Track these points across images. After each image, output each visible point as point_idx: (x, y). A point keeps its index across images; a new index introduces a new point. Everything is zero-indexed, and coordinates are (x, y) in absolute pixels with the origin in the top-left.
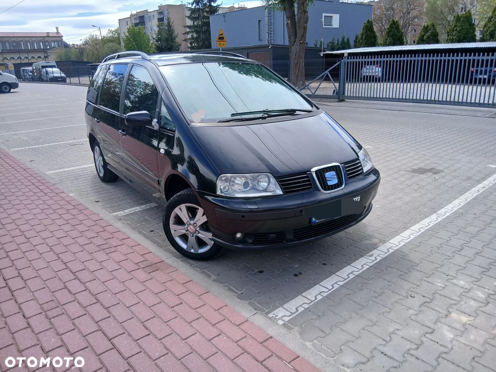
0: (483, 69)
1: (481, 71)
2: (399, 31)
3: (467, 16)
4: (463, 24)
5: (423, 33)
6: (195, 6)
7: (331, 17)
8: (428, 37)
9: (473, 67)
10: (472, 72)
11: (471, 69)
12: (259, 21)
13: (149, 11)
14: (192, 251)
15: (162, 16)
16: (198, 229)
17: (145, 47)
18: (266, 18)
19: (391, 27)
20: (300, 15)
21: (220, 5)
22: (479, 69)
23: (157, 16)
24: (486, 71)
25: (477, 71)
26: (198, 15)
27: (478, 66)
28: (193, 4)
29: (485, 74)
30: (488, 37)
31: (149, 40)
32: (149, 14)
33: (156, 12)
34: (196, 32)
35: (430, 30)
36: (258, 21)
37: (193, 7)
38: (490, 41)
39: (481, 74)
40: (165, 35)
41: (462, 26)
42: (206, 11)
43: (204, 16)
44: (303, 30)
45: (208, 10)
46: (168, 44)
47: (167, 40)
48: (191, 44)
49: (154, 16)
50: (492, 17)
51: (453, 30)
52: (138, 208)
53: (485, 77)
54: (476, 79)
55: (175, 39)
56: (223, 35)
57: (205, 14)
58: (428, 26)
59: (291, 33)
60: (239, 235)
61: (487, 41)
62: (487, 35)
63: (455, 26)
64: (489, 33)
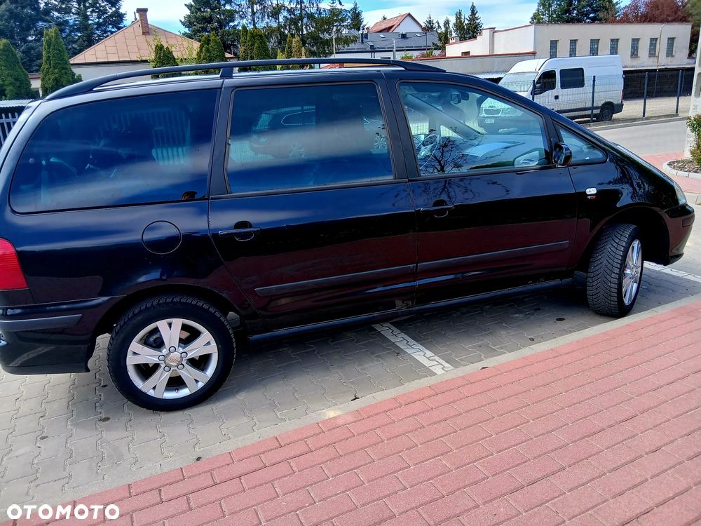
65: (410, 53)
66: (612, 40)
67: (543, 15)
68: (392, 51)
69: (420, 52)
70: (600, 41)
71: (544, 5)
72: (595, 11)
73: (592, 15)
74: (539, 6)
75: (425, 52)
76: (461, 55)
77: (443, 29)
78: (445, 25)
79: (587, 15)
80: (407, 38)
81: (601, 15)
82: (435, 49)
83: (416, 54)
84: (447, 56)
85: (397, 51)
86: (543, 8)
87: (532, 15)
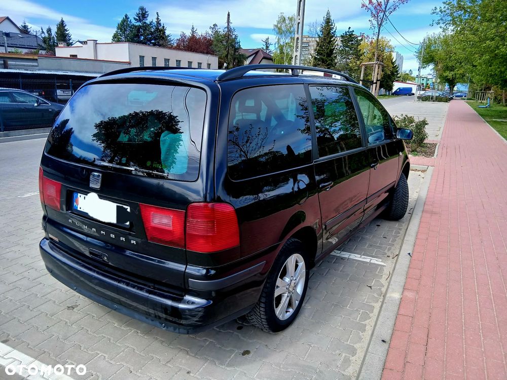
65: (20, 50)
66: (177, 61)
67: (121, 36)
68: (3, 46)
69: (28, 50)
70: (170, 60)
71: (121, 29)
72: (155, 39)
73: (153, 41)
74: (118, 29)
75: (33, 50)
76: (69, 57)
77: (47, 35)
78: (48, 32)
79: (150, 41)
80: (11, 37)
81: (161, 42)
82: (41, 49)
83: (24, 51)
84: (57, 56)
85: (8, 46)
86: (121, 31)
87: (113, 35)
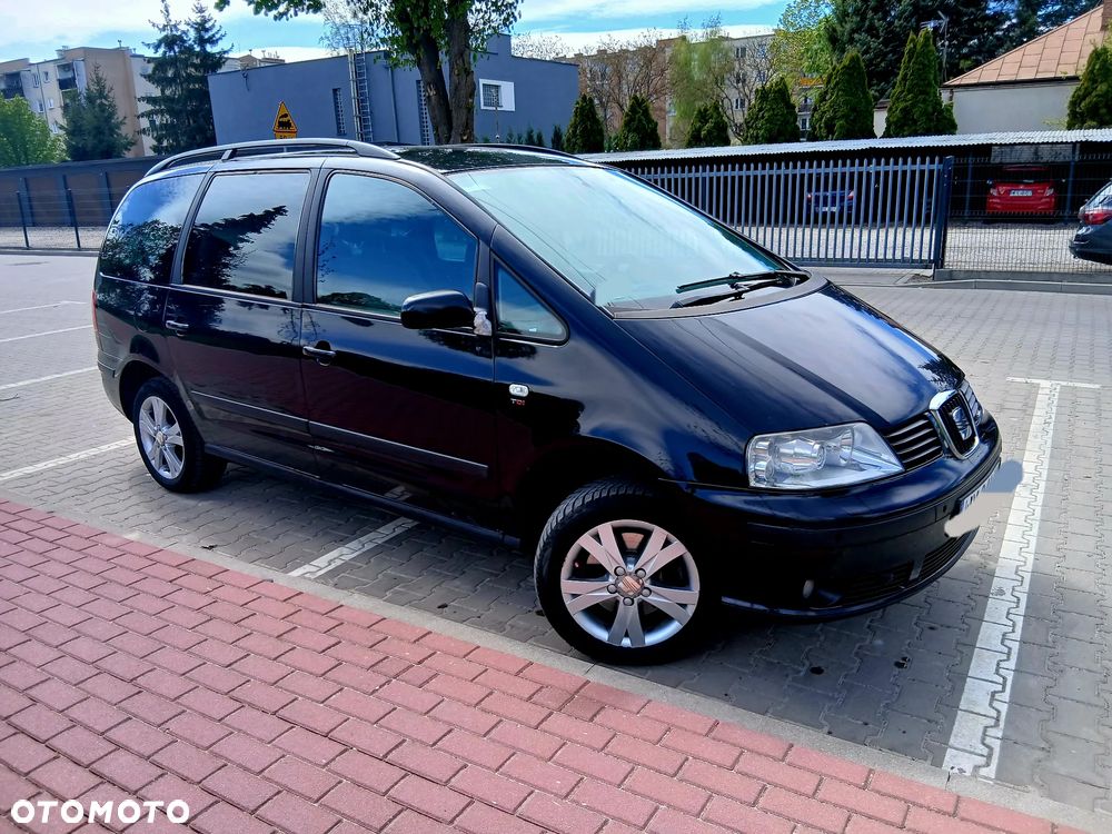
0: (829, 194)
1: (825, 198)
2: (650, 120)
3: (780, 89)
4: (774, 106)
5: (698, 124)
6: (165, 52)
7: (497, 87)
8: (709, 132)
9: (810, 191)
10: (809, 201)
11: (807, 195)
12: (335, 91)
13: (31, 62)
14: (626, 642)
15: (70, 75)
16: (647, 584)
17: (35, 150)
18: (353, 86)
19: (633, 108)
20: (456, 78)
21: (225, 52)
22: (821, 194)
23: (55, 75)
24: (834, 198)
25: (817, 198)
26: (175, 74)
27: (818, 190)
28: (157, 47)
29: (833, 204)
30: (824, 132)
31: (45, 131)
32: (34, 70)
33: (52, 65)
34: (171, 112)
35: (711, 117)
36: (331, 92)
37: (159, 54)
38: (827, 140)
39: (825, 204)
40: (88, 119)
41: (773, 110)
42: (194, 65)
43: (189, 75)
44: (465, 111)
45: (197, 61)
46: (101, 142)
47: (98, 131)
48: (159, 140)
49: (47, 74)
50: (826, 93)
51: (757, 118)
52: (344, 550)
53: (835, 209)
54: (816, 215)
55: (119, 128)
56: (289, 118)
57: (192, 70)
58: (706, 110)
59: (438, 118)
60: (808, 587)
61: (822, 140)
62: (820, 128)
63: (760, 110)
64: (825, 122)
